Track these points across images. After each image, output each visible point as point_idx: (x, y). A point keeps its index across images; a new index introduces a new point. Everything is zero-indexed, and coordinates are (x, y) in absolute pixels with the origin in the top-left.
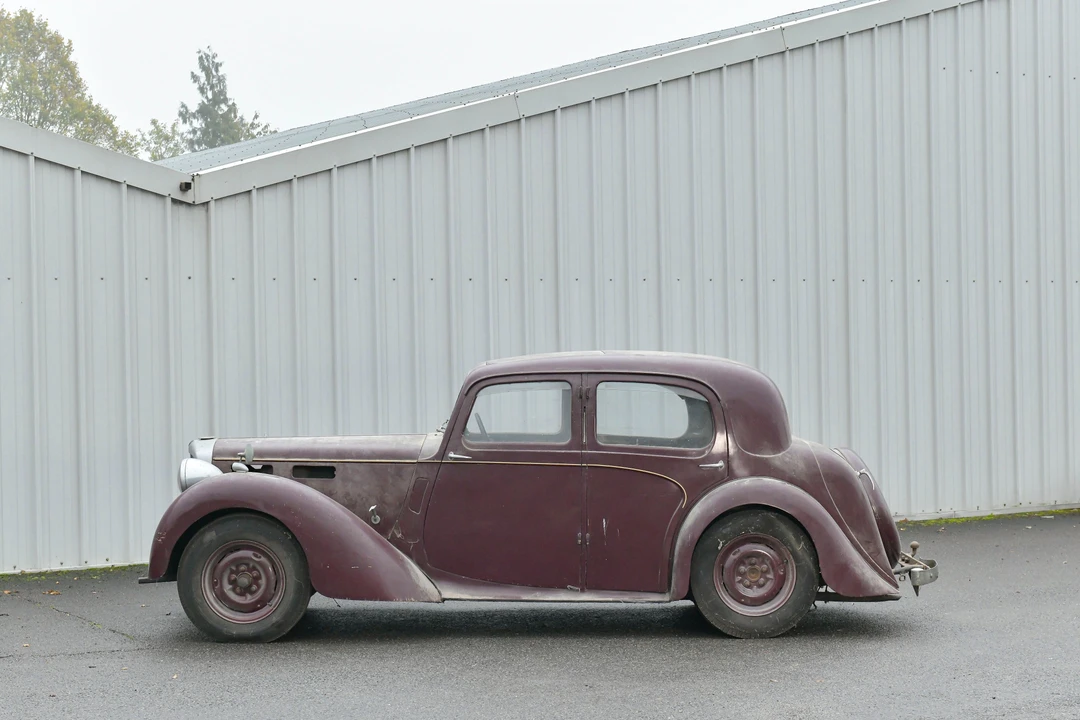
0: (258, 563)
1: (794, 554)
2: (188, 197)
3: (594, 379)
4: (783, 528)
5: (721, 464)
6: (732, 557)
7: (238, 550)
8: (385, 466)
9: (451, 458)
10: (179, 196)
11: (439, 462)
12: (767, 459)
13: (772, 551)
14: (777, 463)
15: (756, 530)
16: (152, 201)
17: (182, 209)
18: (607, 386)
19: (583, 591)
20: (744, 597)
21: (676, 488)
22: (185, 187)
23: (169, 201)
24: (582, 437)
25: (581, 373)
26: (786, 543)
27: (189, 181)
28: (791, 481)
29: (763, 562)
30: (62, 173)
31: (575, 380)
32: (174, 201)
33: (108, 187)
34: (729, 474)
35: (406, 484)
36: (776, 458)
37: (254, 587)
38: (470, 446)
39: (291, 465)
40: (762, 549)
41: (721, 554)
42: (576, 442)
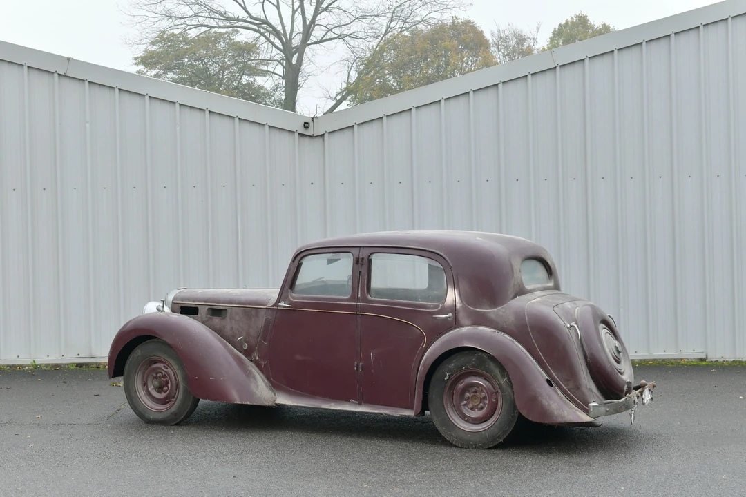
0: (166, 372)
1: (500, 385)
2: (309, 132)
3: (368, 251)
4: (492, 366)
5: (450, 315)
6: (460, 386)
7: (155, 363)
8: (250, 309)
9: (281, 306)
10: (303, 131)
11: (275, 309)
12: (484, 312)
13: (487, 383)
14: (492, 316)
15: (473, 366)
16: (286, 135)
17: (306, 140)
18: (376, 256)
19: (360, 404)
20: (466, 416)
21: (419, 331)
22: (306, 125)
23: (296, 135)
24: (358, 294)
25: (360, 247)
26: (495, 377)
27: (309, 121)
28: (503, 330)
29: (482, 391)
30: (227, 120)
31: (356, 251)
32: (300, 134)
33: (257, 128)
34: (456, 324)
35: (261, 322)
36: (491, 312)
37: (165, 388)
38: (294, 298)
39: (207, 307)
40: (480, 381)
41: (449, 383)
42: (354, 297)
